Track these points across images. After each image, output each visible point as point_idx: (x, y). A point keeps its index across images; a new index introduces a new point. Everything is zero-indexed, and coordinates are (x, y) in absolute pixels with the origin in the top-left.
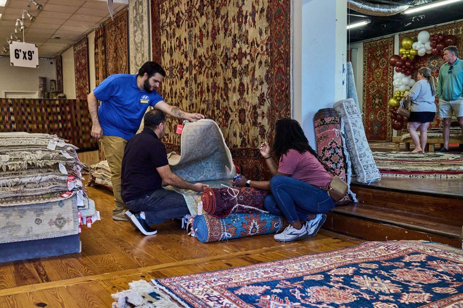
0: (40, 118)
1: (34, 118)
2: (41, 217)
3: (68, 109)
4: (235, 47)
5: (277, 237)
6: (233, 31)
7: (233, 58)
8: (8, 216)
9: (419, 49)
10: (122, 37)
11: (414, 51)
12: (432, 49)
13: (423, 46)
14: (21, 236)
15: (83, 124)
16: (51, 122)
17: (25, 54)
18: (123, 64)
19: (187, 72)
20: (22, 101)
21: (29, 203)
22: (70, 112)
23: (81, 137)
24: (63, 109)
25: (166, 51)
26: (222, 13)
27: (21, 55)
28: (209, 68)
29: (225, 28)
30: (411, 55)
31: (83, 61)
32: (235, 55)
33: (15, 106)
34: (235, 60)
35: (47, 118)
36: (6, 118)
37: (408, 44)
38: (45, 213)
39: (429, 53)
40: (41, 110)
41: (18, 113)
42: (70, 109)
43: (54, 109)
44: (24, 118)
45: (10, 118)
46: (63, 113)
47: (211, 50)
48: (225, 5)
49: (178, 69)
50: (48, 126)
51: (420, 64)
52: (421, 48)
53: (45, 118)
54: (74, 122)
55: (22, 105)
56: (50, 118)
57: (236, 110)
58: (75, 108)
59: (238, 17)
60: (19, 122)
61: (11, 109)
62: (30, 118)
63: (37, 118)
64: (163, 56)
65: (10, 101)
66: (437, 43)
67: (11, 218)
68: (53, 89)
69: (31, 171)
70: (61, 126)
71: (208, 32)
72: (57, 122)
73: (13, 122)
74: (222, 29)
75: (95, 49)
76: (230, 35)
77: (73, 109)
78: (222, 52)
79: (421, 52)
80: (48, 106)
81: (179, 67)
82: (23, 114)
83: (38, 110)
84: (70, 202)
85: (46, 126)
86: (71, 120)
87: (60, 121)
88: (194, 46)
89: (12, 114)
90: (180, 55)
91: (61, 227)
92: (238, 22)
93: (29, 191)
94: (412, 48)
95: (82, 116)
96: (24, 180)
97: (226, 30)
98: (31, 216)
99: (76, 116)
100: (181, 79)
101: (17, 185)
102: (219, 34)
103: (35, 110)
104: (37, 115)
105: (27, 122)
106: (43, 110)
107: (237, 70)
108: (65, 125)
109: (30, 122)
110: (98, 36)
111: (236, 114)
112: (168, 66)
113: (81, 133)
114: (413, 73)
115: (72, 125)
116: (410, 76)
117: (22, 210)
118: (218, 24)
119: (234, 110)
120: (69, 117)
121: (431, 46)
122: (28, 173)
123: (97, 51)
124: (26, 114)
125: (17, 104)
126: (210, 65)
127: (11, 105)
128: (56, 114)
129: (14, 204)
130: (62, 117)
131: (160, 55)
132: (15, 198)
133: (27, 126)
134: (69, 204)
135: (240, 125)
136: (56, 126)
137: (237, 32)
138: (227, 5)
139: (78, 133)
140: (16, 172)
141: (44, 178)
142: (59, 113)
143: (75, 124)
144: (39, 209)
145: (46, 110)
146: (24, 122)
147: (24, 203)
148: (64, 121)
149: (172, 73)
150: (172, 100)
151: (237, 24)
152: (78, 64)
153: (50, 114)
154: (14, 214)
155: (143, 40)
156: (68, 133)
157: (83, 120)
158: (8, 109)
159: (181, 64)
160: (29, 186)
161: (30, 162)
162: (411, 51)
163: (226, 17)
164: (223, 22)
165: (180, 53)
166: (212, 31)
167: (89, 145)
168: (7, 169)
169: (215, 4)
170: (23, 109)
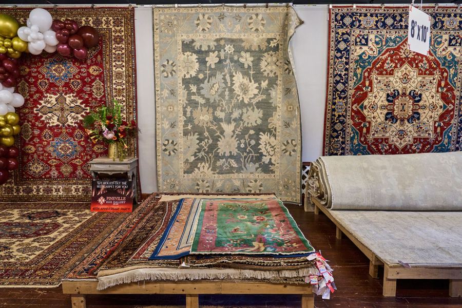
9: (34, 40)
11: (21, 44)
12: (57, 46)
13: (41, 35)
30: (15, 50)
37: (7, 28)
39: (51, 51)
51: (29, 68)
52: (38, 39)
66: (70, 36)
79: (36, 47)
94: (16, 36)
114: (18, 83)
116: (13, 89)
121: (58, 38)
162: (15, 43)
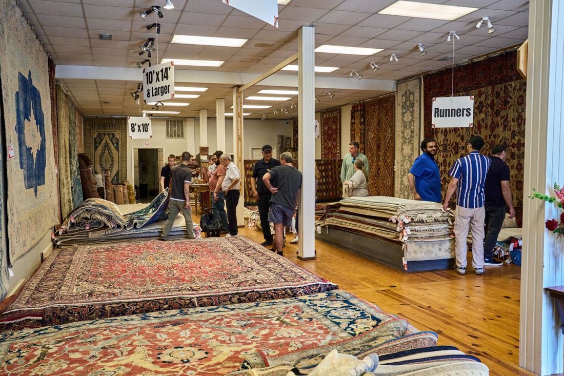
2: (441, 248)
3: (330, 167)
4: (514, 138)
6: (512, 128)
7: (512, 146)
8: (427, 246)
10: (387, 115)
14: (433, 257)
18: (388, 135)
19: (463, 149)
21: (436, 240)
22: (331, 170)
23: (338, 190)
24: (326, 167)
25: (440, 132)
26: (503, 113)
28: (487, 150)
29: (504, 125)
31: (334, 127)
32: (514, 144)
34: (513, 148)
38: (443, 245)
46: (327, 170)
47: (490, 138)
48: (505, 109)
49: (453, 146)
54: (334, 177)
57: (514, 181)
58: (335, 166)
59: (518, 119)
64: (437, 135)
67: (429, 247)
68: (289, 145)
69: (437, 223)
70: (324, 180)
71: (486, 125)
74: (501, 125)
75: (351, 120)
76: (510, 130)
77: (333, 167)
78: (501, 140)
81: (454, 145)
86: (332, 176)
88: (471, 133)
90: (456, 137)
92: (518, 122)
93: (436, 234)
96: (434, 228)
97: (505, 126)
98: (437, 247)
99: (335, 173)
100: (455, 154)
101: (431, 230)
102: (498, 128)
107: (516, 154)
108: (327, 180)
110: (356, 109)
111: (513, 184)
112: (442, 143)
115: (332, 180)
117: (433, 243)
118: (498, 121)
119: (512, 181)
120: (330, 173)
122: (435, 224)
123: (353, 121)
126: (488, 147)
129: (430, 240)
130: (325, 173)
131: (433, 134)
132: (430, 237)
135: (517, 191)
137: (516, 129)
138: (508, 109)
139: (336, 186)
140: (430, 224)
141: (442, 227)
142: (324, 171)
143: (334, 179)
147: (434, 240)
148: (327, 176)
149: (446, 149)
150: (445, 168)
151: (516, 124)
152: (326, 128)
154: (430, 245)
155: (412, 120)
156: (329, 187)
159: (457, 144)
160: (435, 231)
161: (436, 218)
163: (505, 117)
164: (503, 120)
165: (456, 135)
166: (491, 125)
168: (427, 222)
169: (495, 107)
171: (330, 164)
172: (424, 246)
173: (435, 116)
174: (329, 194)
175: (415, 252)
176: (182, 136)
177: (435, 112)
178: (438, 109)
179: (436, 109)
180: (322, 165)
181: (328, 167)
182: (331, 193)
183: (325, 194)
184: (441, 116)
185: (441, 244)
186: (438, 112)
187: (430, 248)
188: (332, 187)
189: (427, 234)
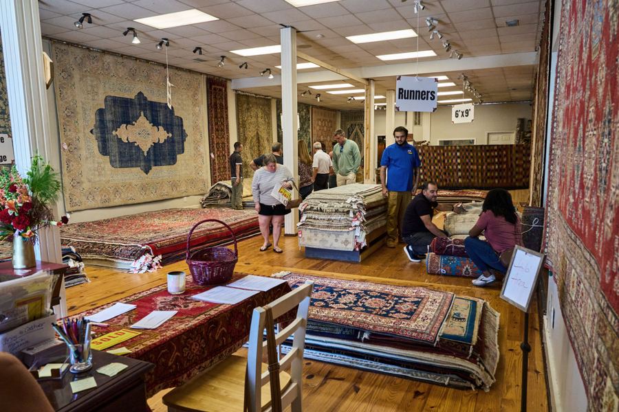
0: (480, 161)
1: (475, 161)
2: (338, 239)
3: (504, 152)
5: (473, 281)
8: (323, 235)
14: (327, 246)
15: (517, 165)
16: (489, 164)
17: (463, 113)
20: (467, 147)
21: (333, 230)
22: (506, 156)
23: (515, 177)
24: (500, 153)
27: (460, 114)
33: (461, 151)
35: (486, 161)
36: (454, 161)
38: (340, 236)
40: (481, 154)
41: (463, 157)
42: (507, 153)
43: (492, 154)
44: (467, 160)
45: (456, 161)
46: (500, 156)
50: (486, 167)
53: (484, 160)
55: (467, 150)
56: (488, 161)
58: (511, 152)
60: (463, 164)
61: (458, 154)
62: (472, 161)
63: (477, 161)
65: (458, 148)
69: (336, 213)
70: (497, 167)
72: (494, 164)
73: (459, 164)
80: (488, 151)
82: (467, 157)
83: (479, 154)
84: (352, 232)
85: (484, 167)
86: (506, 163)
87: (497, 163)
89: (458, 157)
91: (346, 245)
93: (335, 224)
95: (517, 159)
96: (333, 218)
98: (333, 237)
99: (511, 159)
101: (329, 220)
103: (477, 154)
104: (478, 158)
105: (470, 163)
106: (483, 154)
109: (472, 164)
113: (514, 173)
117: (329, 234)
120: (505, 159)
124: (469, 157)
125: (463, 150)
127: (458, 151)
128: (494, 157)
130: (498, 160)
132: (327, 226)
133: (470, 167)
134: (351, 234)
136: (493, 167)
139: (512, 173)
140: (329, 213)
141: (342, 218)
142: (496, 157)
143: (510, 165)
144: (338, 234)
145: (485, 154)
146: (467, 164)
147: (330, 230)
148: (500, 163)
153: (488, 157)
154: (326, 234)
157: (517, 162)
158: (456, 154)
160: (334, 221)
161: (337, 209)
167: (521, 184)
168: (326, 212)
170: (467, 154)
171: (504, 149)
172: (320, 235)
173: (399, 98)
174: (503, 181)
175: (309, 239)
176: (419, 124)
177: (400, 93)
178: (402, 89)
179: (400, 89)
180: (496, 150)
181: (502, 152)
182: (505, 181)
183: (497, 181)
184: (405, 98)
185: (338, 235)
186: (402, 93)
187: (325, 237)
188: (507, 173)
189: (323, 223)
